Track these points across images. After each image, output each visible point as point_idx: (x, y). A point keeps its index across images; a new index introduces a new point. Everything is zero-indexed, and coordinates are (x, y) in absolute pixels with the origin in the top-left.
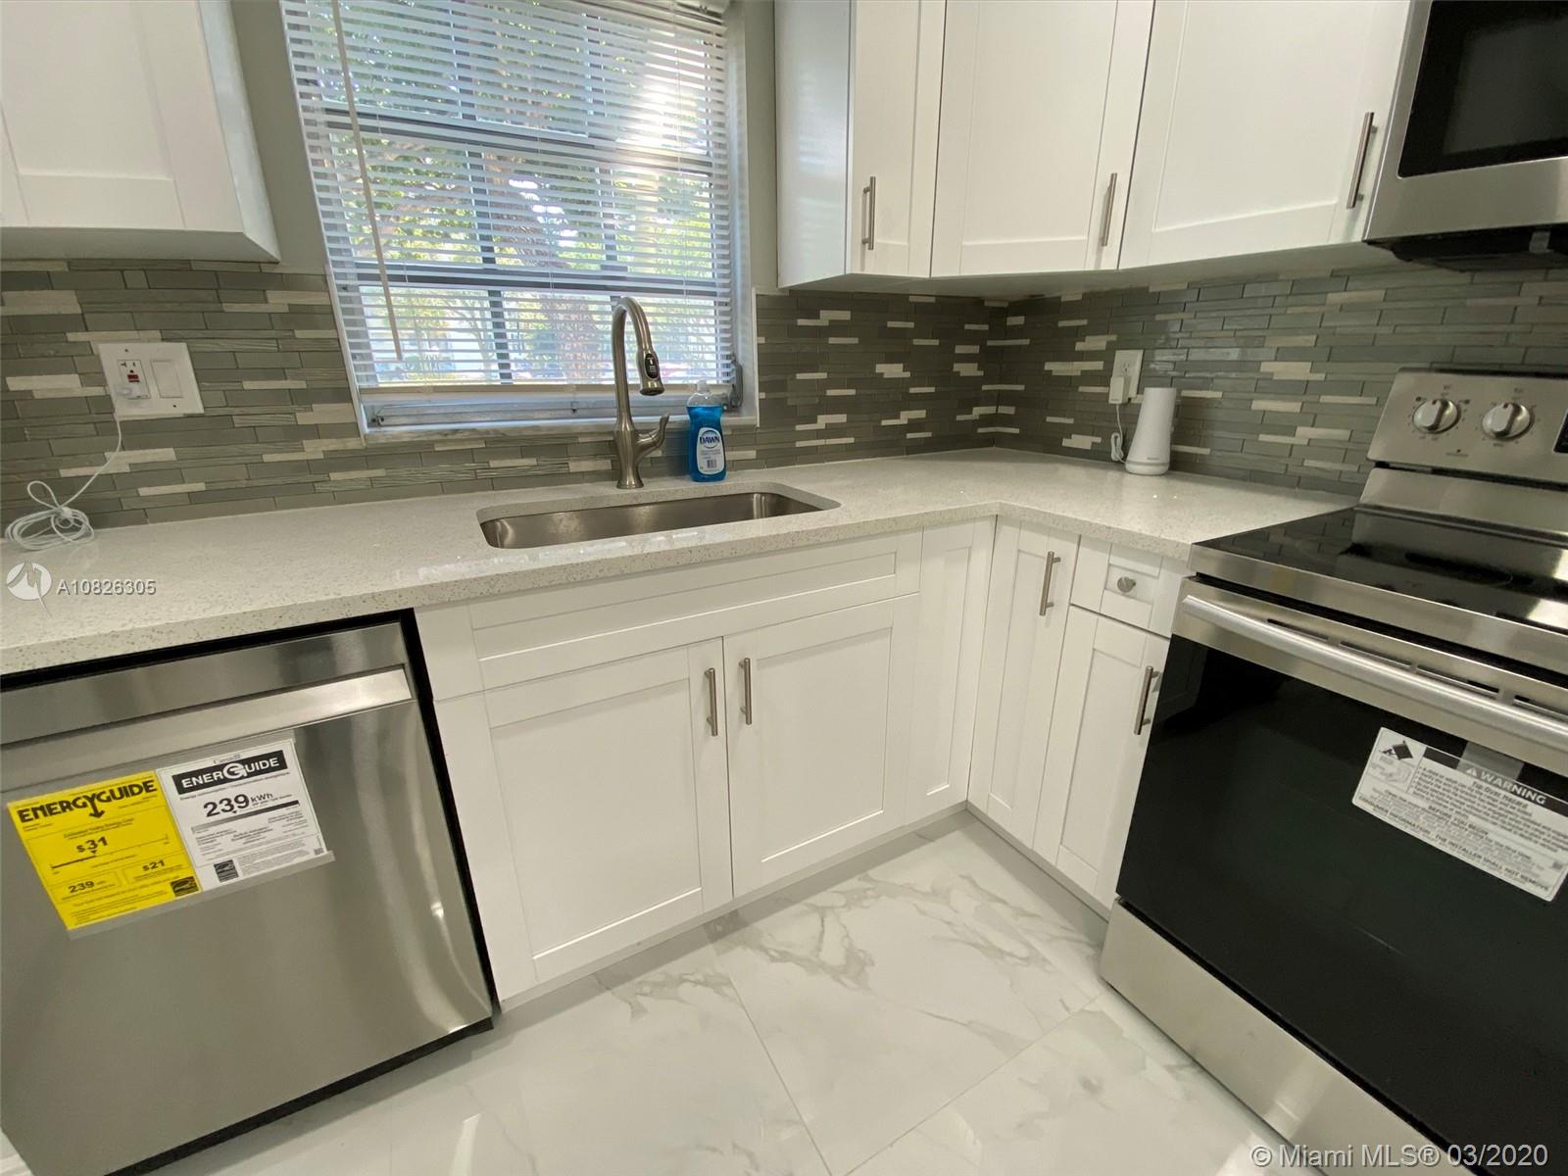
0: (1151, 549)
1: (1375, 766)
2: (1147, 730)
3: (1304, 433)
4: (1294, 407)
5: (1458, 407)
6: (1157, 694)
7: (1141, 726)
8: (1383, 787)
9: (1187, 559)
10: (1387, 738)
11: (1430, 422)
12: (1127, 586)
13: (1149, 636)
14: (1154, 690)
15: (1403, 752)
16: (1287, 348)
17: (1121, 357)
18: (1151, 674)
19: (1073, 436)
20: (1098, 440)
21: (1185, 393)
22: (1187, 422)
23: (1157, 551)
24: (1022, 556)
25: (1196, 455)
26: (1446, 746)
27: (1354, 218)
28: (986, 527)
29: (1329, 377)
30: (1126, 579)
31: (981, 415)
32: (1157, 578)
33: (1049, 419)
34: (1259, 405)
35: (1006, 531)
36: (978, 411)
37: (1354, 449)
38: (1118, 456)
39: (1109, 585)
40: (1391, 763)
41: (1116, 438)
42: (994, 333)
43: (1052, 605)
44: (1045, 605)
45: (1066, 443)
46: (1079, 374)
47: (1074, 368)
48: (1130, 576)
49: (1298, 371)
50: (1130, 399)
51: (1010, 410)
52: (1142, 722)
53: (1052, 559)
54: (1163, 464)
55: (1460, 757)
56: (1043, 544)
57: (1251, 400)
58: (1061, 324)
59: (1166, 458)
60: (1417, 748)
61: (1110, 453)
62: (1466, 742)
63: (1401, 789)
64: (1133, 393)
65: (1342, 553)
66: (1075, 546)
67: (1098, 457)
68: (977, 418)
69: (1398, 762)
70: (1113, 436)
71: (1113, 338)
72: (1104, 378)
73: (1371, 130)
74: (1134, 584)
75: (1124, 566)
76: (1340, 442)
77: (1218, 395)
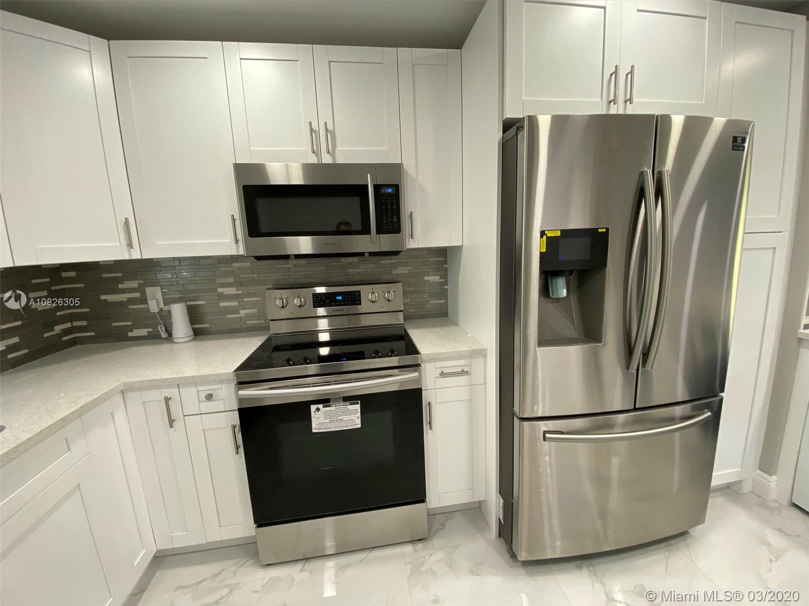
0: (215, 379)
1: (314, 417)
2: (241, 450)
3: (243, 313)
4: (236, 303)
5: (286, 300)
6: (240, 434)
7: (237, 449)
8: (317, 423)
9: (232, 378)
10: (313, 408)
11: (282, 306)
12: (209, 397)
13: (226, 413)
14: (239, 433)
15: (318, 409)
16: (225, 283)
17: (149, 290)
18: (234, 427)
19: (134, 330)
20: (150, 330)
21: (189, 303)
22: (194, 315)
23: (218, 379)
24: (146, 403)
25: (204, 328)
26: (325, 401)
27: (238, 247)
28: (118, 398)
29: (244, 292)
30: (208, 394)
31: (62, 330)
32: (221, 389)
33: (114, 324)
34: (222, 304)
35: (130, 396)
36: (58, 329)
37: (261, 315)
38: (165, 335)
39: (201, 400)
40: (317, 414)
41: (161, 327)
42: (53, 282)
43: (174, 420)
44: (171, 422)
45: (130, 334)
46: (126, 300)
47: (123, 297)
48: (209, 392)
49: (232, 291)
50: (161, 309)
51: (84, 323)
52: (237, 448)
53: (167, 400)
54: (191, 336)
55: (330, 402)
56: (158, 395)
57: (219, 303)
58: (104, 275)
59: (191, 333)
60: (320, 406)
61: (160, 335)
62: (329, 399)
63: (322, 420)
64: (162, 306)
65: (272, 352)
66: (177, 389)
67: (154, 338)
68: (60, 332)
69: (318, 413)
70: (159, 327)
71: (142, 282)
72: (144, 300)
73: (234, 220)
74: (212, 395)
75: (205, 389)
76: (255, 313)
77: (204, 302)
